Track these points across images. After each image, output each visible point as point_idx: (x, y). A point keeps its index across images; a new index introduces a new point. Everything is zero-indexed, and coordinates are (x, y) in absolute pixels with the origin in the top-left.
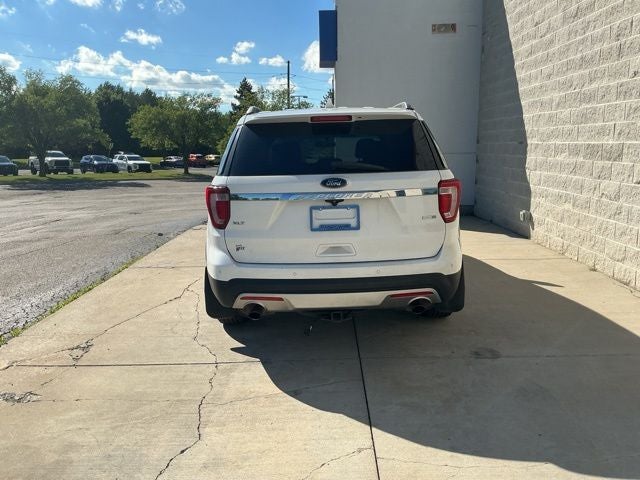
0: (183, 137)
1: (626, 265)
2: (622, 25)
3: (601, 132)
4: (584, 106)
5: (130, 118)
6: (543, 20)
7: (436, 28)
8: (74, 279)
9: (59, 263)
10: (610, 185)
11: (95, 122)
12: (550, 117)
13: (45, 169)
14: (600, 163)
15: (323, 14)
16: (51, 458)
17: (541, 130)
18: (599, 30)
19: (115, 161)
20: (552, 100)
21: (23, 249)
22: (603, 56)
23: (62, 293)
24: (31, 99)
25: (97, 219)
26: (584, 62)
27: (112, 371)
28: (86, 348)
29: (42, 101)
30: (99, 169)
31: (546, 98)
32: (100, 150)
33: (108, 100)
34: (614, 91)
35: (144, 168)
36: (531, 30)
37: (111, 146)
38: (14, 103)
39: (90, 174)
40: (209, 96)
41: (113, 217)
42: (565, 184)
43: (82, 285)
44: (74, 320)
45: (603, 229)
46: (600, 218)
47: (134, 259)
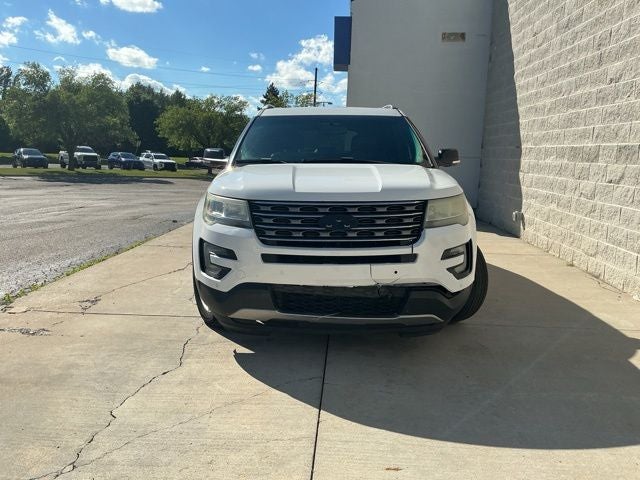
0: (208, 138)
1: (598, 259)
2: (603, 36)
3: (583, 136)
4: (571, 111)
5: (158, 117)
6: (541, 30)
7: (446, 37)
8: (90, 252)
9: (78, 239)
10: (588, 185)
11: (123, 120)
12: (543, 122)
13: (74, 163)
14: (580, 165)
15: (338, 20)
16: (56, 372)
17: (536, 134)
18: (585, 40)
19: (141, 159)
20: (545, 106)
21: (48, 228)
22: (587, 65)
23: (78, 262)
24: (64, 95)
25: (118, 208)
26: (572, 70)
27: (114, 318)
28: (95, 301)
29: (74, 97)
30: (126, 166)
31: (540, 104)
32: (127, 147)
33: (138, 99)
34: (594, 96)
35: (170, 167)
36: (529, 40)
37: (139, 143)
38: (47, 98)
39: (117, 170)
40: (236, 99)
41: (132, 207)
42: (551, 186)
43: (98, 257)
44: (86, 281)
45: (580, 227)
46: (579, 216)
47: (147, 239)
